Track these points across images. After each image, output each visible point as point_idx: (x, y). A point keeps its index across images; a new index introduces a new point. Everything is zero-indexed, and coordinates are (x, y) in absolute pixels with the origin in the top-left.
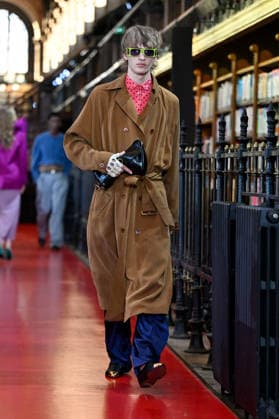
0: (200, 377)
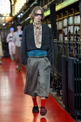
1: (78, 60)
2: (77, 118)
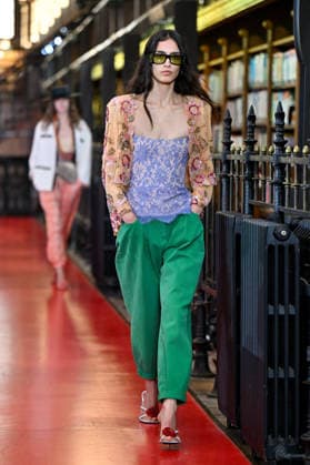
0: (204, 407)
1: (284, 233)
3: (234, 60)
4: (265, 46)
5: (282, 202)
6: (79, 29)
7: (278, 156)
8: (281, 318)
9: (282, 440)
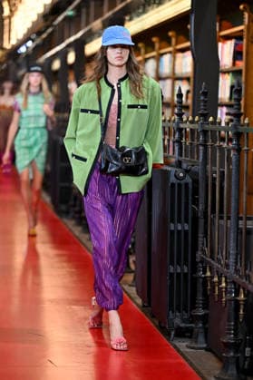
1: (181, 175)
2: (173, 333)
3: (149, 58)
4: (170, 49)
5: (180, 154)
6: (44, 36)
7: (178, 123)
8: (179, 232)
9: (178, 314)
